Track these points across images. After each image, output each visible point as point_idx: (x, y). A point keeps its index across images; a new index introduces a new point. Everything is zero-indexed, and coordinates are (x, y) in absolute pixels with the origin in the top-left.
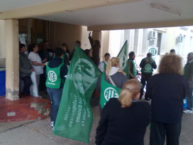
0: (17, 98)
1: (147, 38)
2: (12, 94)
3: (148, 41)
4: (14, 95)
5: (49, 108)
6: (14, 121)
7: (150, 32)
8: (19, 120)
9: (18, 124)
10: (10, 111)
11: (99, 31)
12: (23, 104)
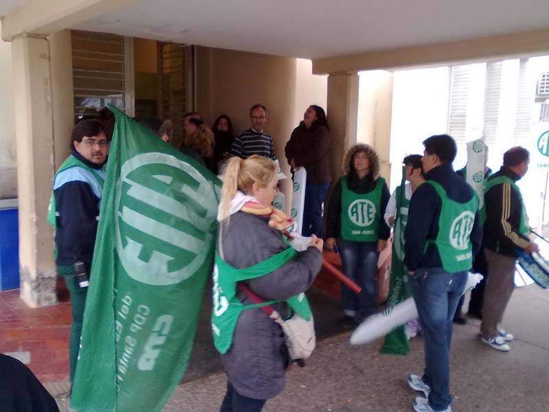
0: (48, 299)
1: (534, 97)
2: (34, 285)
3: (539, 104)
4: (39, 291)
7: (544, 76)
11: (351, 75)
12: (56, 327)
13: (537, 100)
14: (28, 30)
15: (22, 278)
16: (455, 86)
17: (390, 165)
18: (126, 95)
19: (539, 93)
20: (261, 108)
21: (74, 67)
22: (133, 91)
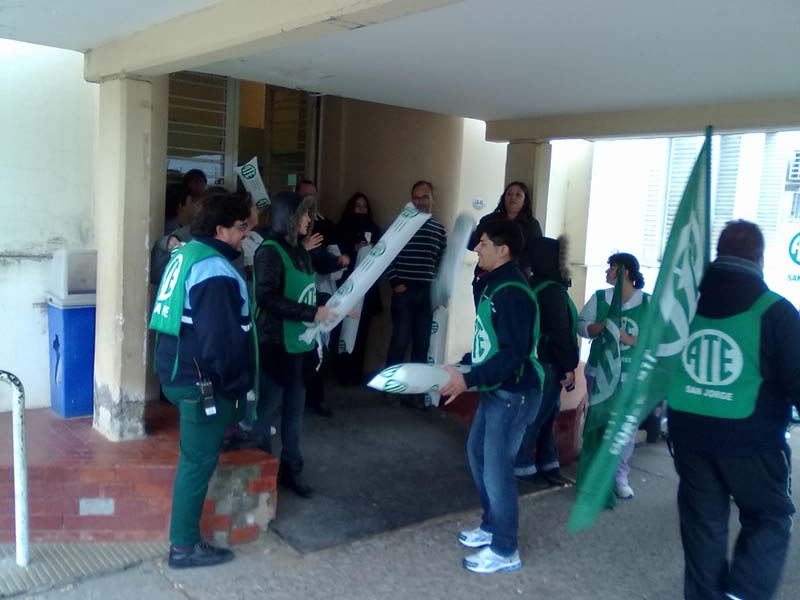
0: (134, 430)
1: (783, 183)
2: (115, 411)
3: (791, 194)
4: (122, 420)
5: (271, 492)
6: (109, 538)
8: (130, 538)
9: (121, 557)
10: (92, 492)
11: (541, 143)
12: (150, 467)
13: (788, 188)
14: (129, 70)
15: (96, 401)
16: (675, 163)
17: (586, 269)
18: (226, 158)
19: (790, 178)
20: (426, 186)
21: (169, 119)
22: (236, 154)
